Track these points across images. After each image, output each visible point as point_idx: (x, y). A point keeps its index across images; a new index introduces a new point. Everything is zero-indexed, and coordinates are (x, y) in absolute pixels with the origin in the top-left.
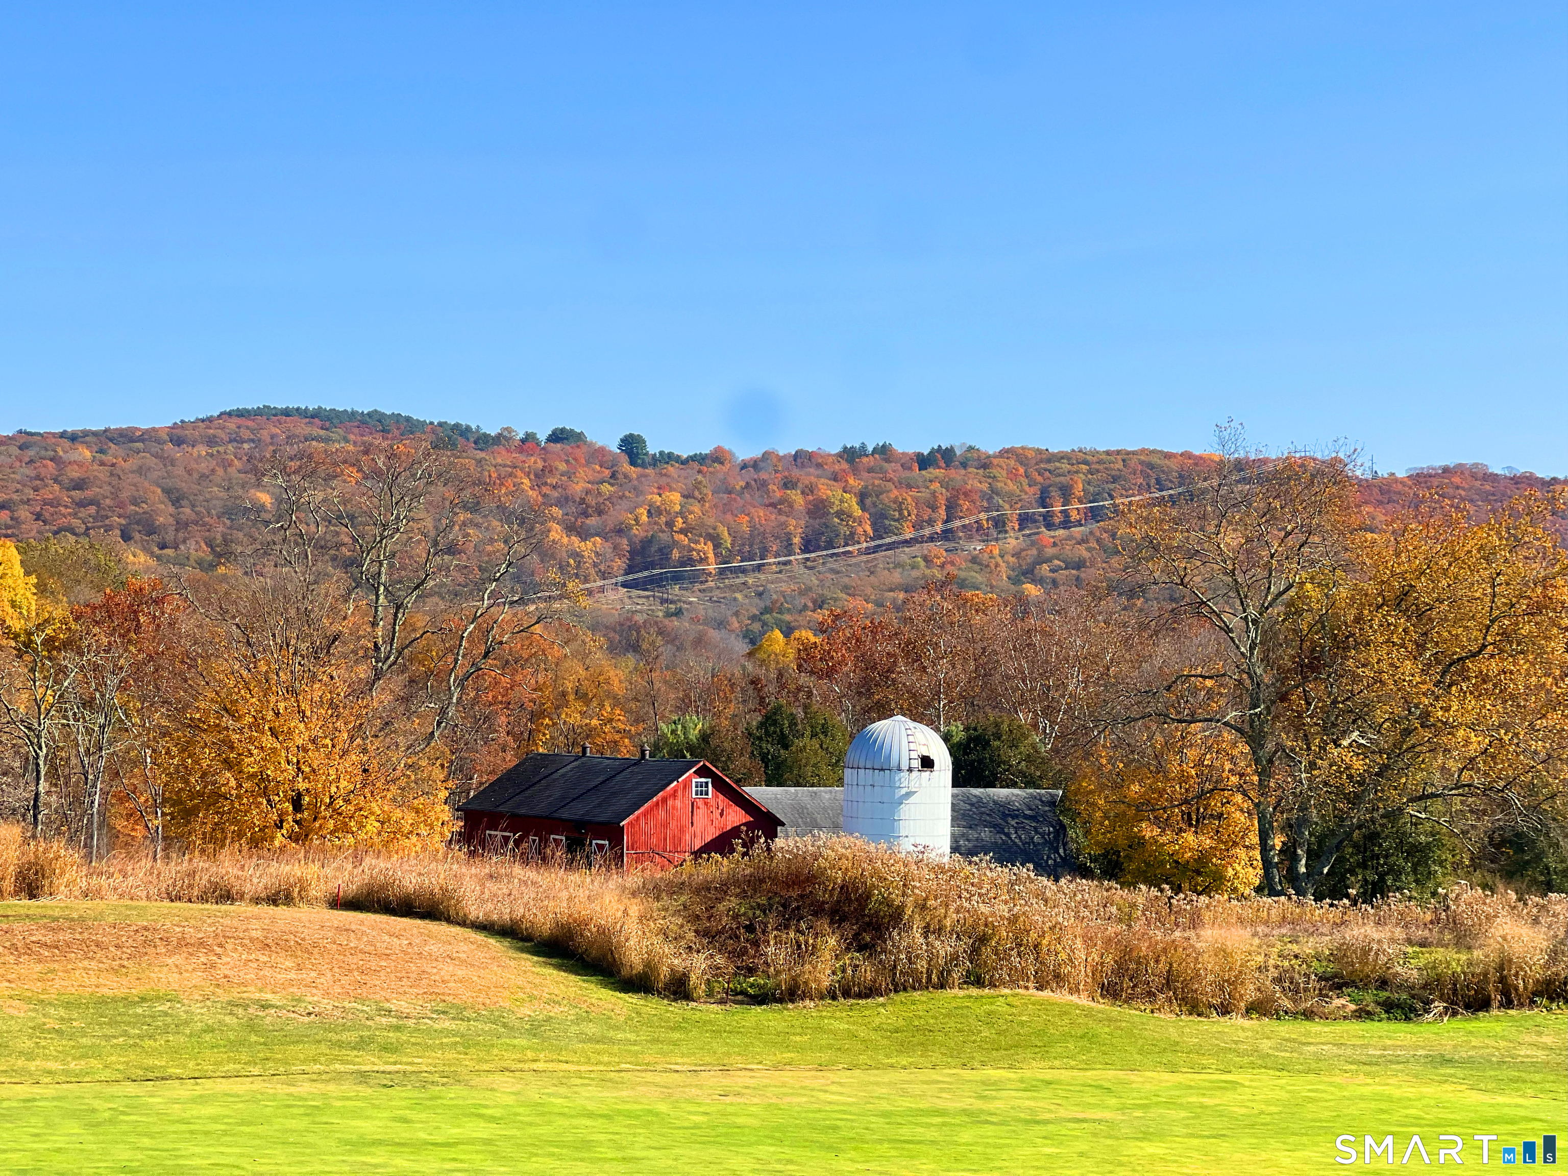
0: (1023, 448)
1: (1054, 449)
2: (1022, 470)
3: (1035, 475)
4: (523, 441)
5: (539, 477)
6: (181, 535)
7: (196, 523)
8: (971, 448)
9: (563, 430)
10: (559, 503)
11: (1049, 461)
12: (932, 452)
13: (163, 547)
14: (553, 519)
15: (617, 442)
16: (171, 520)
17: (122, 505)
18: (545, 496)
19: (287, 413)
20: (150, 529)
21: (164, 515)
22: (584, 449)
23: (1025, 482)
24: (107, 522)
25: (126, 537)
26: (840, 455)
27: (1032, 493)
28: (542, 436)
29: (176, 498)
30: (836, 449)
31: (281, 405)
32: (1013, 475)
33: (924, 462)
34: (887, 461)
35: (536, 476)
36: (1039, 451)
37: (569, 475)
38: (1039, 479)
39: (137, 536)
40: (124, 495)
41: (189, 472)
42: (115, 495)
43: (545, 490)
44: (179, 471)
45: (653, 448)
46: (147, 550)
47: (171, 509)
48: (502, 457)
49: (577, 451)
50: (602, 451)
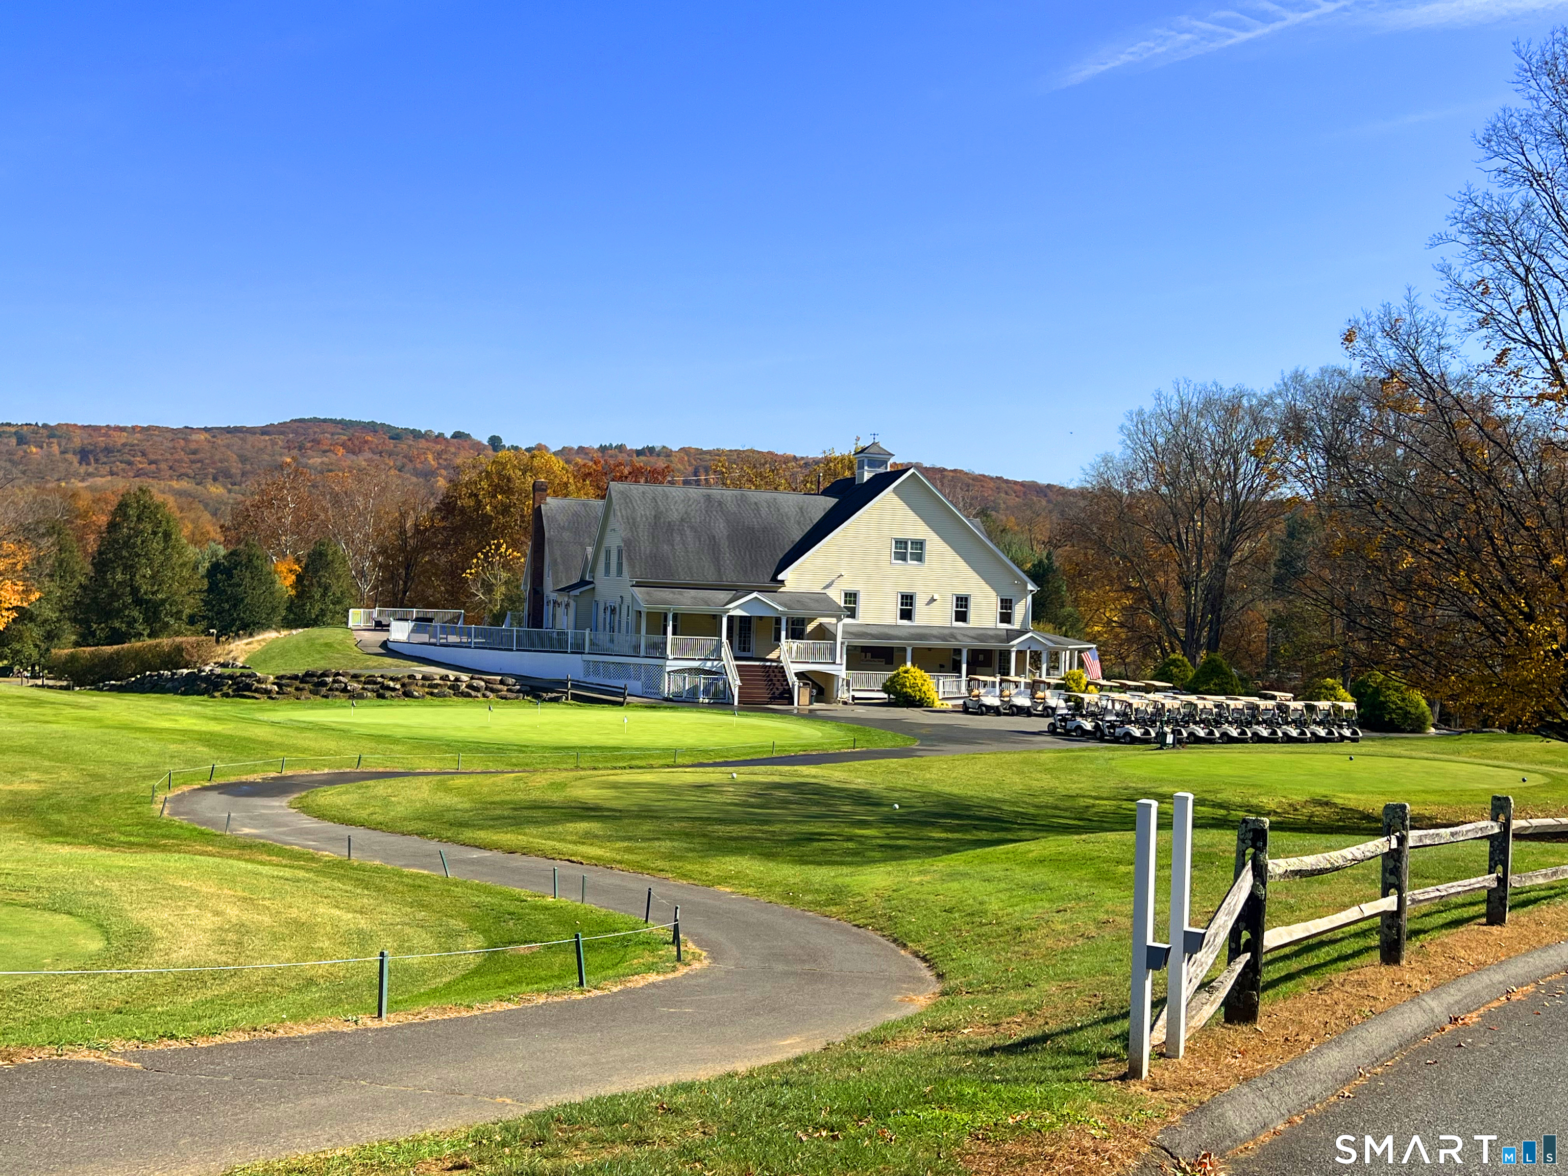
0: (689, 448)
1: (704, 449)
2: (686, 459)
3: (693, 461)
4: (437, 437)
5: (438, 455)
6: (244, 479)
7: (252, 473)
8: (664, 447)
9: (459, 432)
10: (445, 468)
11: (701, 454)
12: (643, 449)
13: (234, 484)
14: (441, 476)
15: (487, 439)
16: (239, 471)
17: (214, 463)
18: (439, 464)
19: (325, 421)
20: (227, 474)
21: (236, 468)
22: (469, 442)
23: (687, 464)
24: (206, 471)
25: (215, 479)
26: (598, 449)
27: (691, 469)
28: (448, 435)
29: (243, 459)
30: (596, 446)
31: (322, 417)
32: (681, 461)
33: (639, 453)
34: (621, 452)
35: (438, 454)
36: (698, 449)
37: (455, 454)
38: (695, 463)
39: (221, 479)
40: (217, 458)
41: (253, 447)
42: (212, 457)
43: (441, 461)
44: (249, 446)
45: (507, 443)
46: (225, 486)
47: (240, 465)
48: (423, 443)
49: (465, 443)
50: (479, 443)
